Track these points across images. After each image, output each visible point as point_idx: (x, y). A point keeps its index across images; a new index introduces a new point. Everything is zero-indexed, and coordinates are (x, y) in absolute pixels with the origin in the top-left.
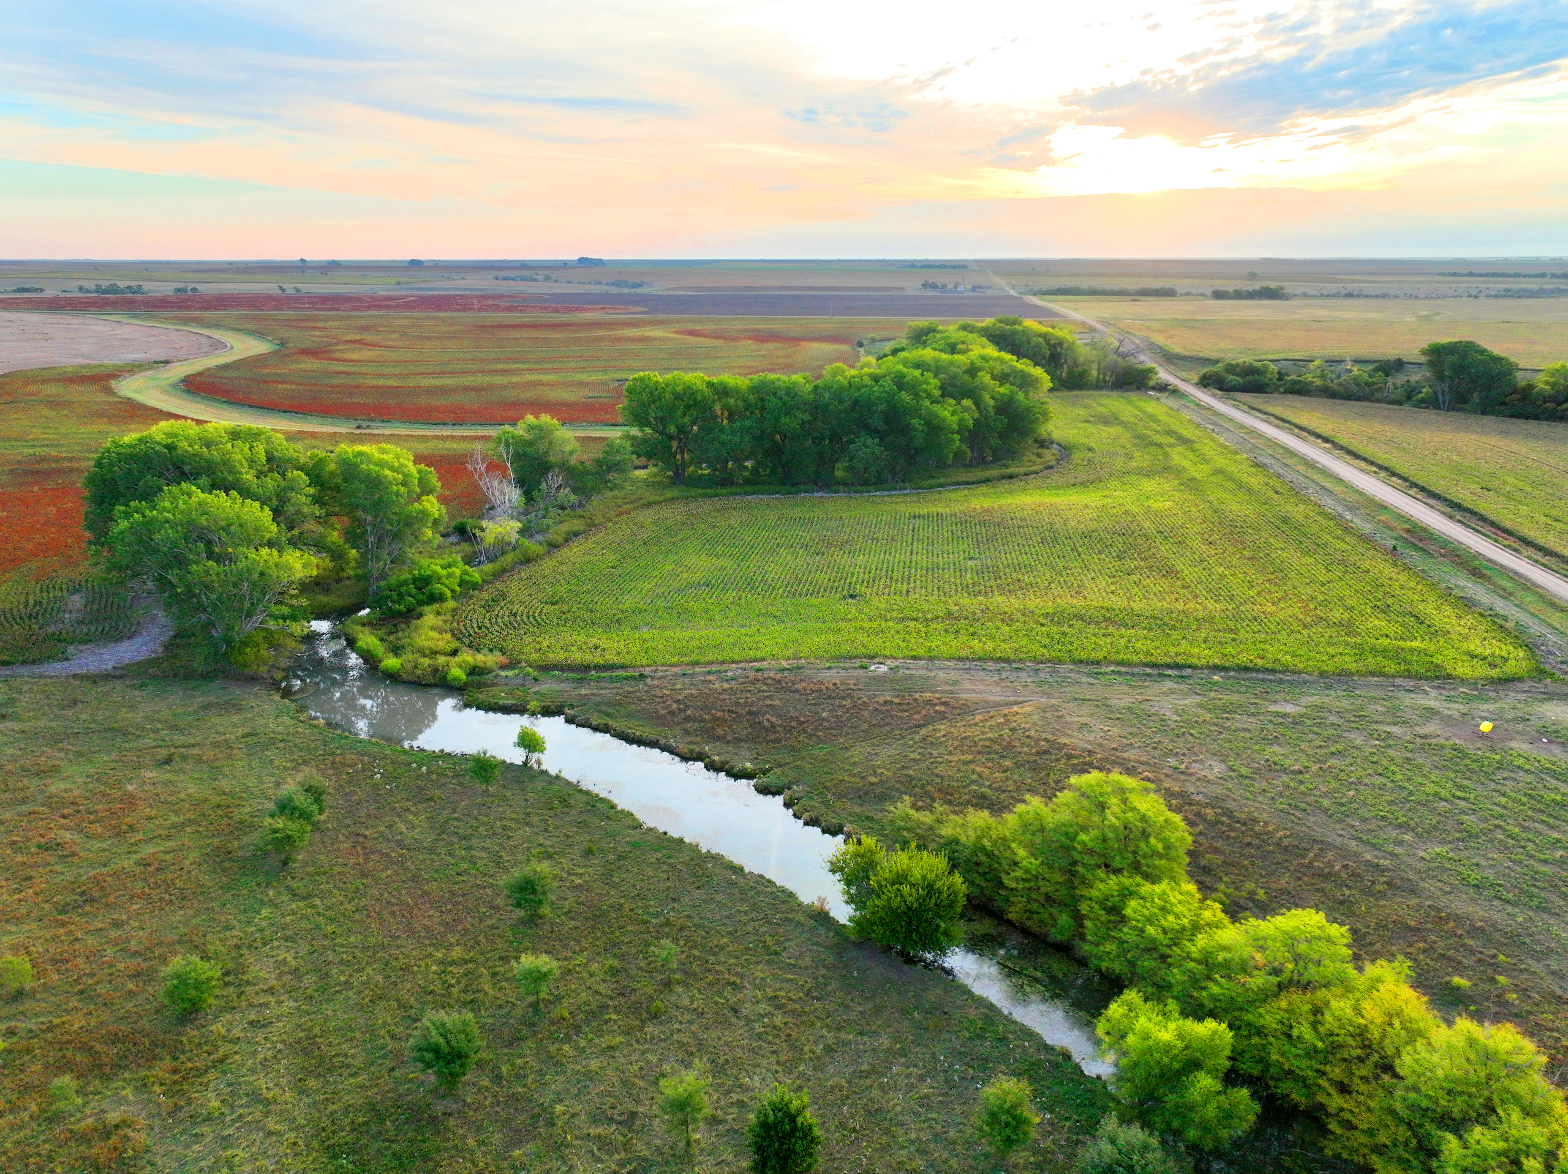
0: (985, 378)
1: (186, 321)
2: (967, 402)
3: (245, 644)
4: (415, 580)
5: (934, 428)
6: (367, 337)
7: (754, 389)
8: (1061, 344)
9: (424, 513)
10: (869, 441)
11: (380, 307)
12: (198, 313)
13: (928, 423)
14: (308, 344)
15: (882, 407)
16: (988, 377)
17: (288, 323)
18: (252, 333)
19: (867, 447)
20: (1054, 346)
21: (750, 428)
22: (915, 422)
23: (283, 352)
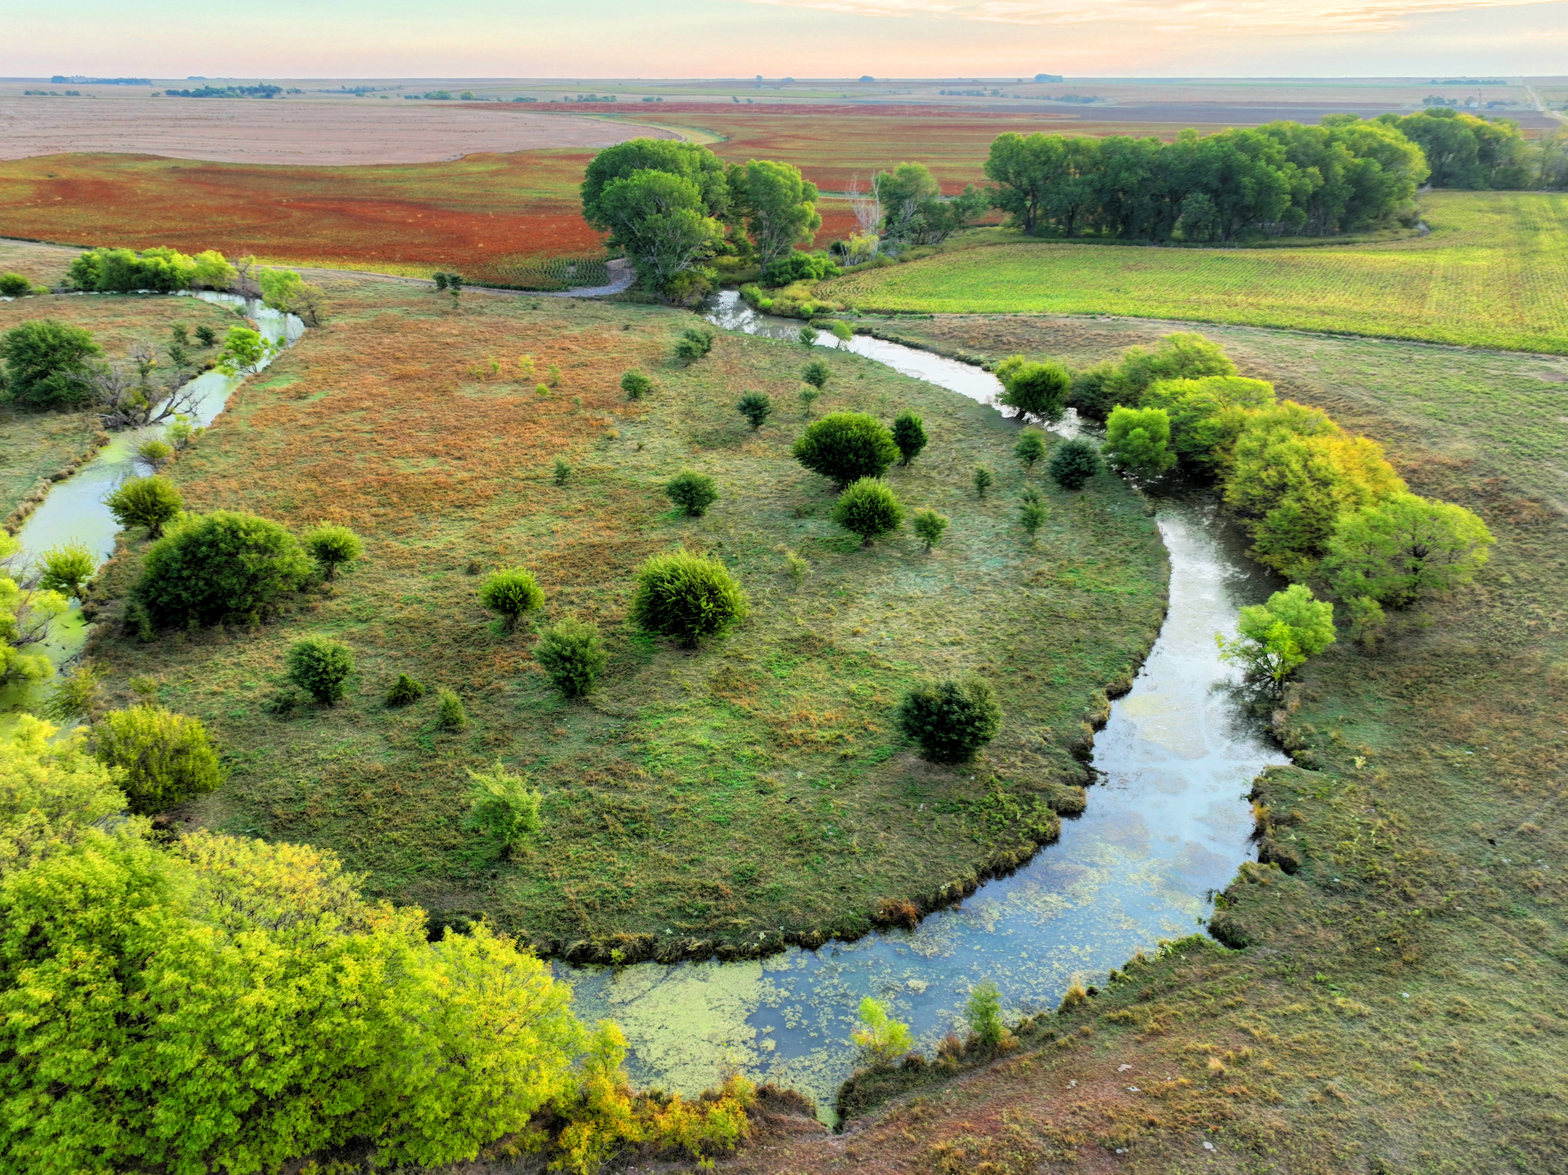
0: (1340, 148)
1: (652, 120)
2: (1314, 170)
3: (675, 277)
4: (792, 263)
5: (1266, 188)
6: (801, 132)
7: (1103, 149)
8: (1497, 140)
9: (803, 215)
10: (1201, 197)
11: (820, 112)
12: (661, 115)
13: (1260, 182)
14: (750, 137)
15: (1216, 166)
16: (1344, 147)
17: (736, 122)
18: (704, 129)
19: (1197, 202)
20: (1488, 142)
21: (1092, 181)
22: (1246, 180)
23: (727, 144)
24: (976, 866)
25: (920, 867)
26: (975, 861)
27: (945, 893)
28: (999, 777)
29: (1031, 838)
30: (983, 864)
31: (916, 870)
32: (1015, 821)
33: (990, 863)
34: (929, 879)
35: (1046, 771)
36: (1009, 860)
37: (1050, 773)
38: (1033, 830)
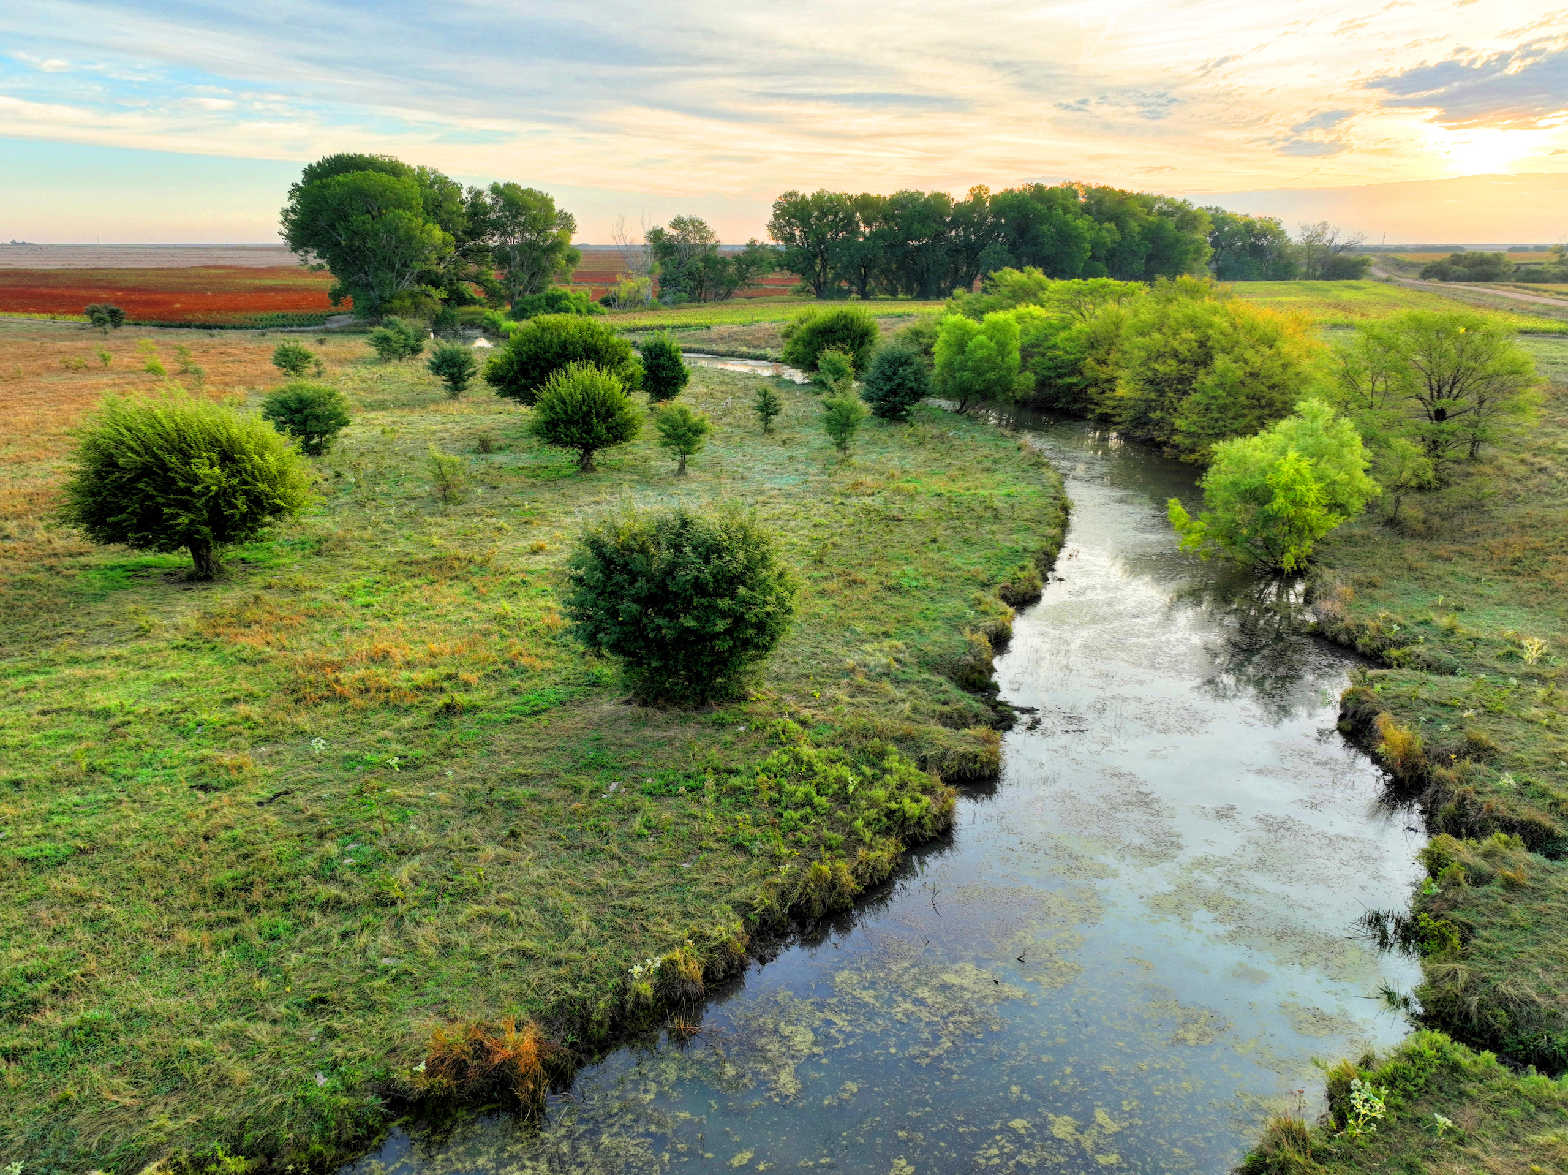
5: (1066, 234)
10: (998, 247)
19: (996, 252)
21: (884, 234)
22: (1045, 228)
24: (743, 908)
25: (582, 922)
26: (738, 894)
27: (646, 989)
28: (803, 723)
29: (887, 832)
30: (762, 897)
31: (566, 931)
32: (843, 798)
33: (783, 895)
34: (604, 954)
35: (906, 707)
36: (832, 886)
37: (915, 709)
38: (890, 814)
